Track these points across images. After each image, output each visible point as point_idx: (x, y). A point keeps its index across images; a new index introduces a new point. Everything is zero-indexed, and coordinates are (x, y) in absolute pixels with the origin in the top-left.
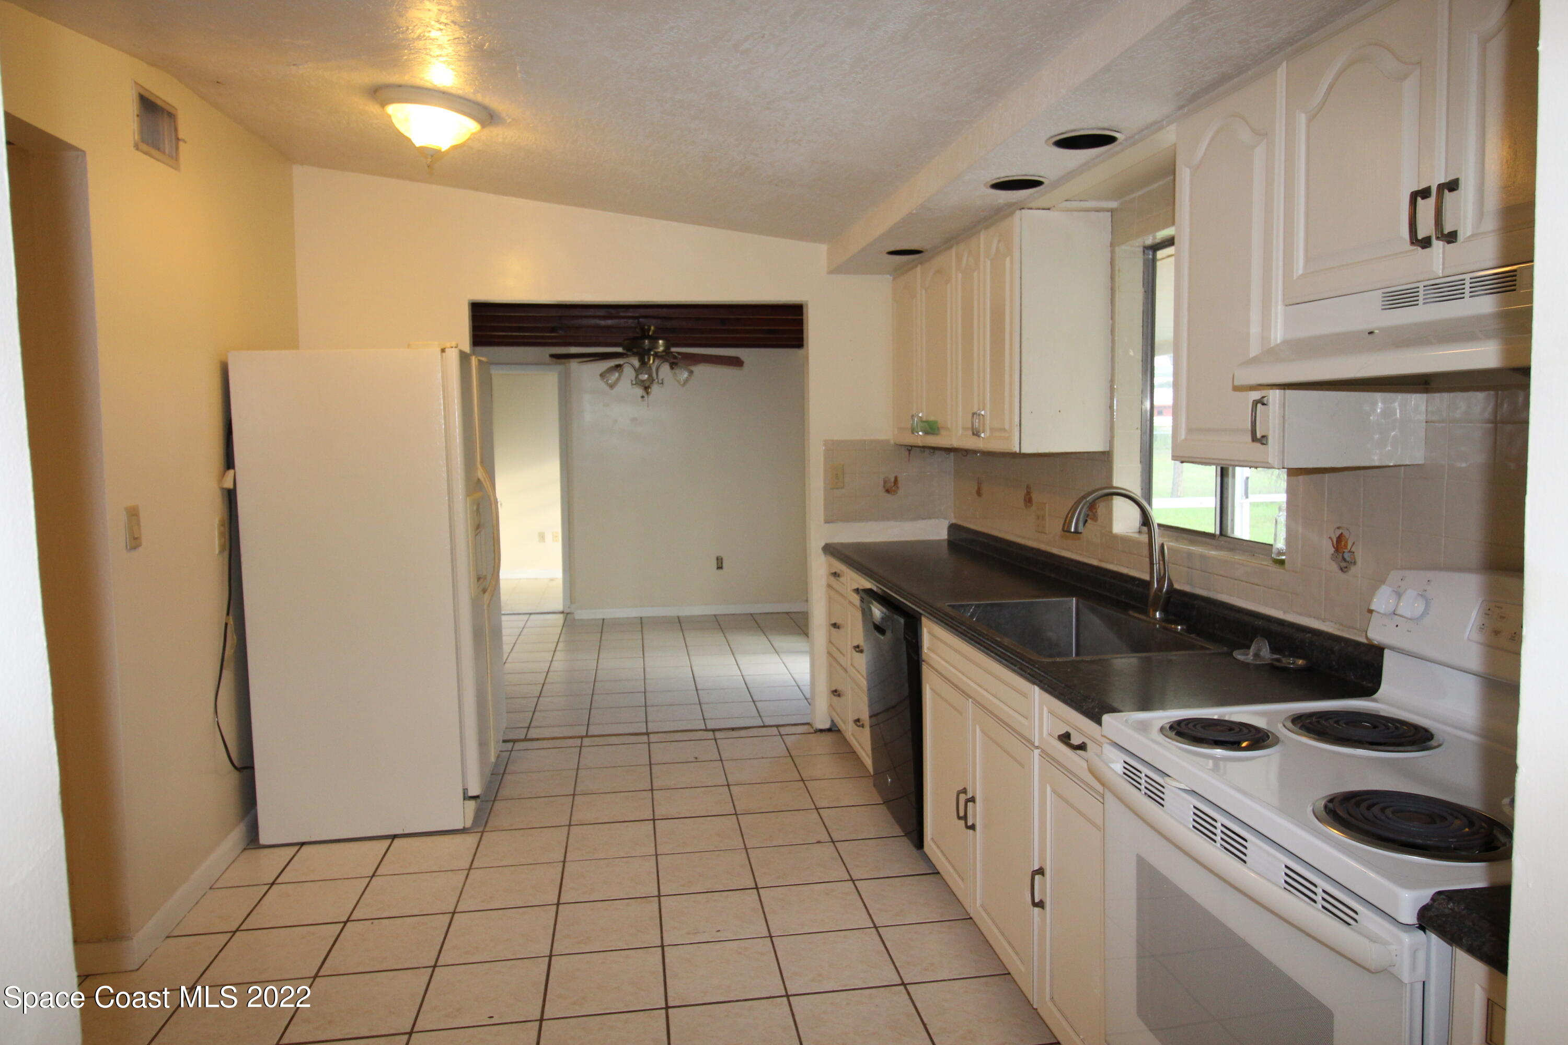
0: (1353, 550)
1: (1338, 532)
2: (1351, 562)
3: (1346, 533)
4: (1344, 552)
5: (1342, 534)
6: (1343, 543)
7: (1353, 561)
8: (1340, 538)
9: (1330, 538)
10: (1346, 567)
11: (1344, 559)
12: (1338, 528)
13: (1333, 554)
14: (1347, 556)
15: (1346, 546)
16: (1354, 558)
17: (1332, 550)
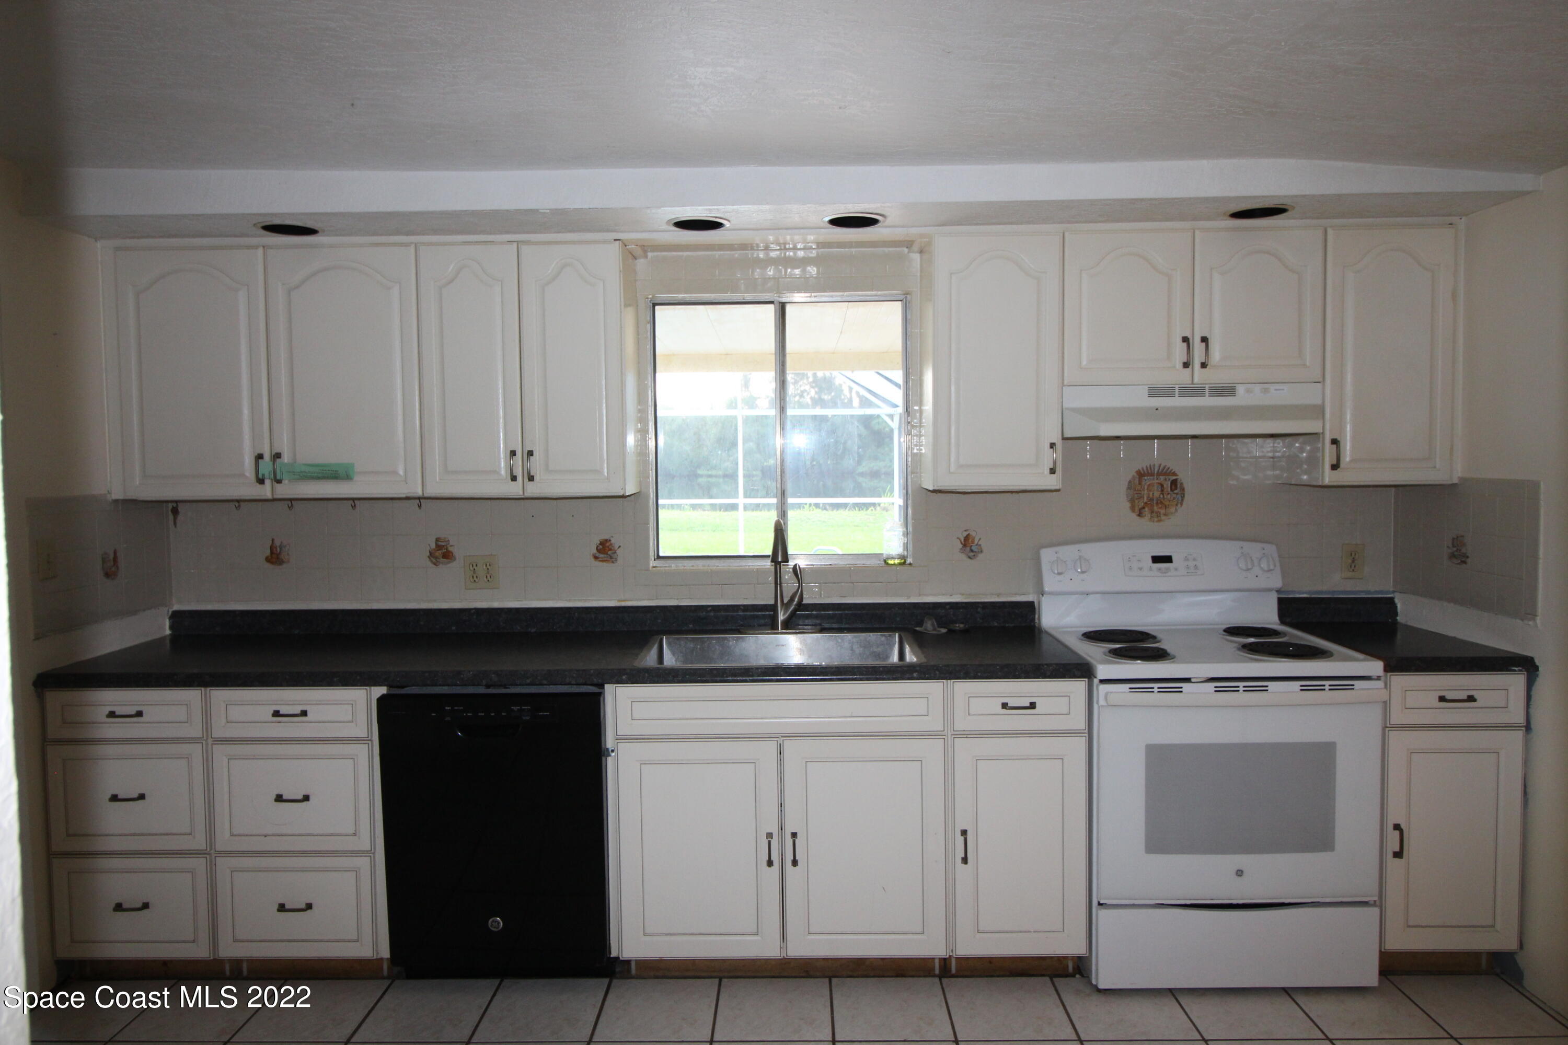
0: (980, 543)
1: (965, 534)
2: (978, 552)
3: (973, 534)
4: (971, 546)
5: (969, 534)
6: (970, 540)
7: (980, 551)
8: (967, 538)
9: (958, 538)
10: (974, 556)
11: (972, 551)
12: (965, 531)
13: (961, 549)
14: (974, 548)
15: (973, 542)
16: (982, 549)
17: (961, 546)
